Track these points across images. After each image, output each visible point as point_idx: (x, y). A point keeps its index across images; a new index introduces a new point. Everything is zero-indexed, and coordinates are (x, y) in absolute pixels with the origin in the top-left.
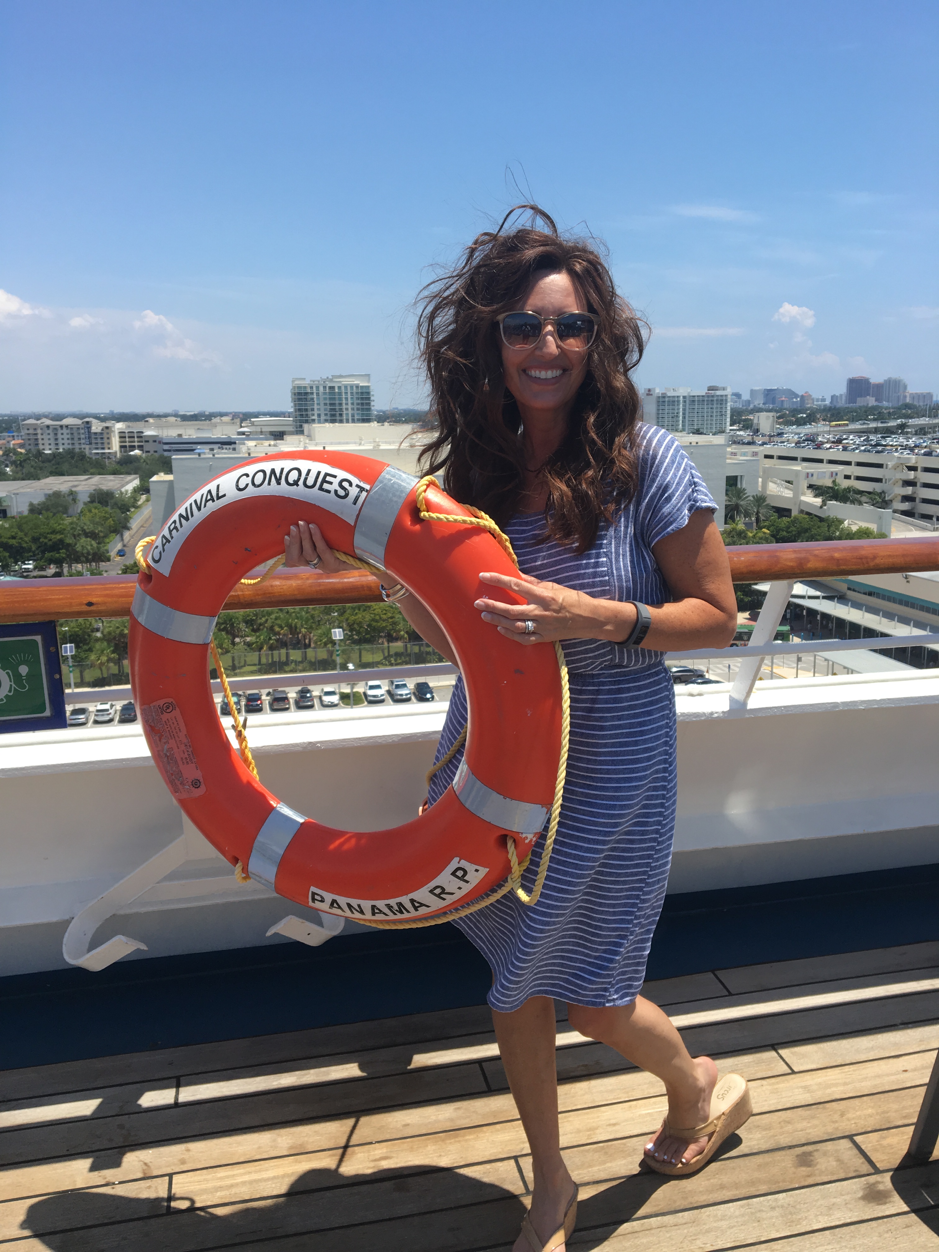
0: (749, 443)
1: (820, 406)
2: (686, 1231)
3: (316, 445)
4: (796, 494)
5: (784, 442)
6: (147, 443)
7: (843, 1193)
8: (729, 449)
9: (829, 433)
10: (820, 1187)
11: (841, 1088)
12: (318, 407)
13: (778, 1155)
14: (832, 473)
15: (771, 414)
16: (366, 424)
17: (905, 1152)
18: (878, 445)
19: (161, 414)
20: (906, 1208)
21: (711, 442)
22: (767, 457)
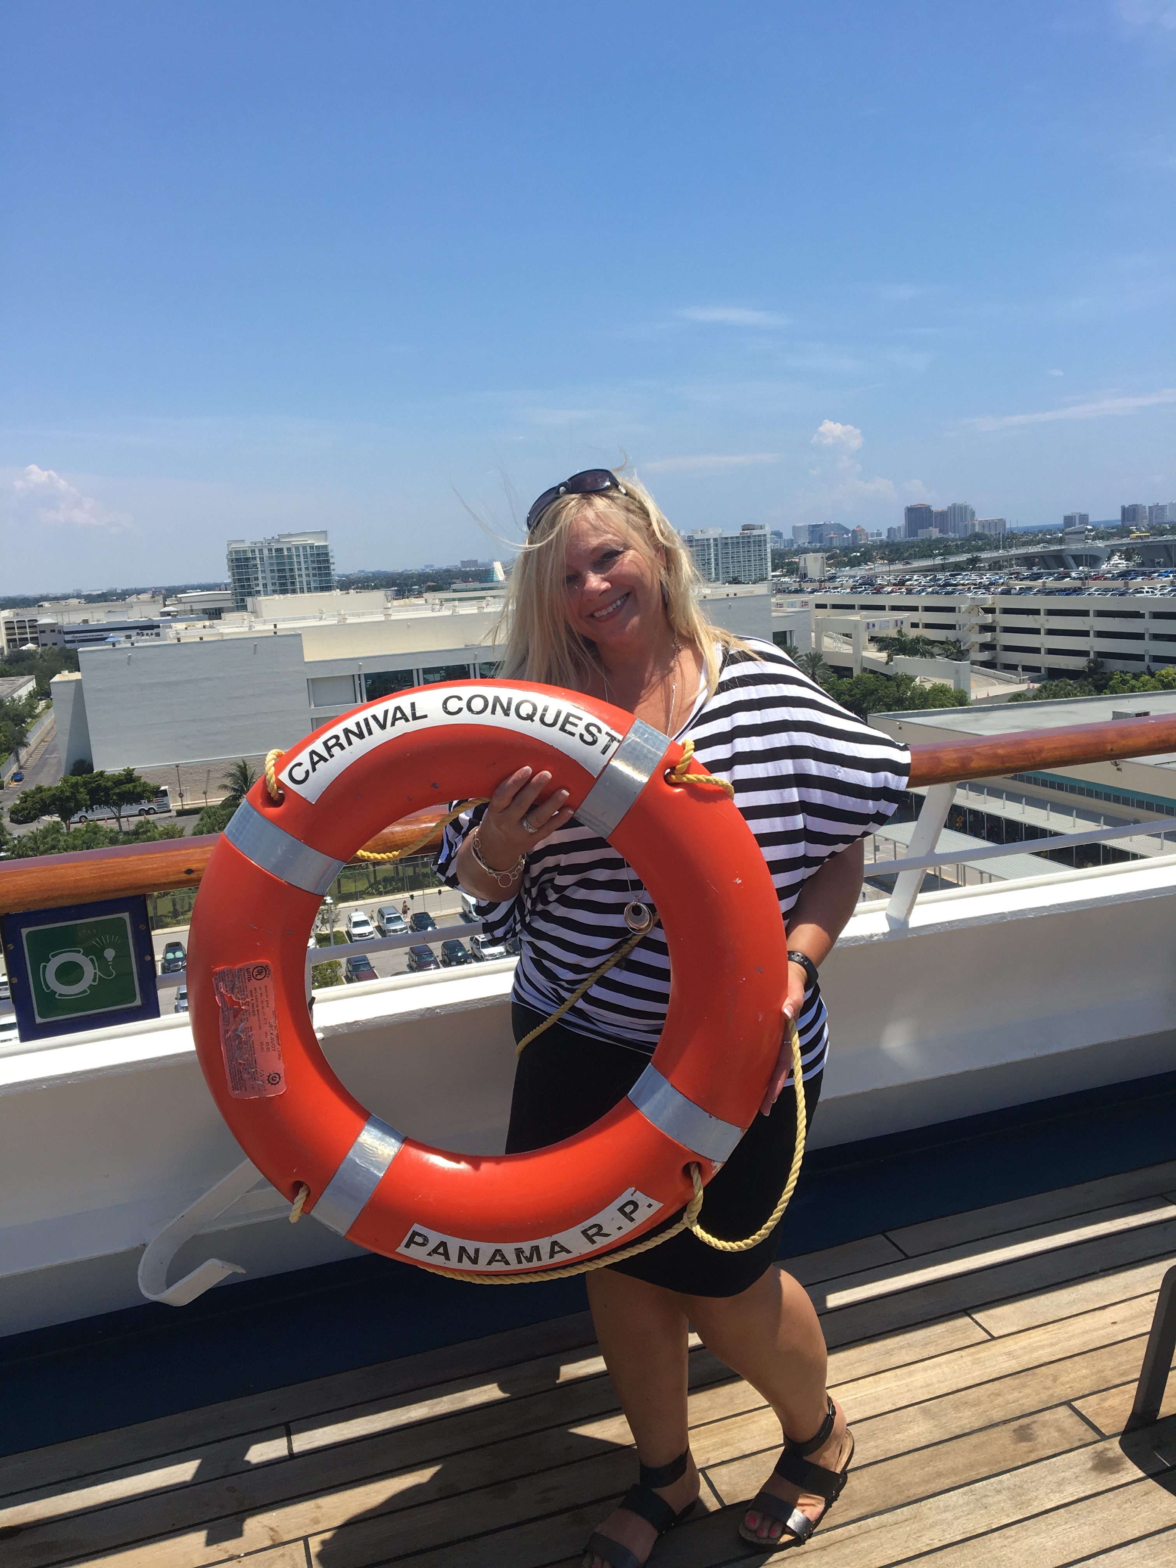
0: (796, 592)
1: (876, 542)
2: (908, 1528)
3: (265, 622)
4: (857, 651)
5: (837, 588)
6: (42, 634)
7: (1072, 1465)
8: (773, 600)
9: (889, 573)
10: (1045, 1462)
11: (1048, 1350)
12: (263, 576)
13: (994, 1433)
14: (896, 621)
15: (820, 555)
16: (327, 594)
17: (1129, 1413)
18: (947, 584)
19: (59, 595)
20: (1141, 1474)
21: (751, 592)
22: (818, 606)
